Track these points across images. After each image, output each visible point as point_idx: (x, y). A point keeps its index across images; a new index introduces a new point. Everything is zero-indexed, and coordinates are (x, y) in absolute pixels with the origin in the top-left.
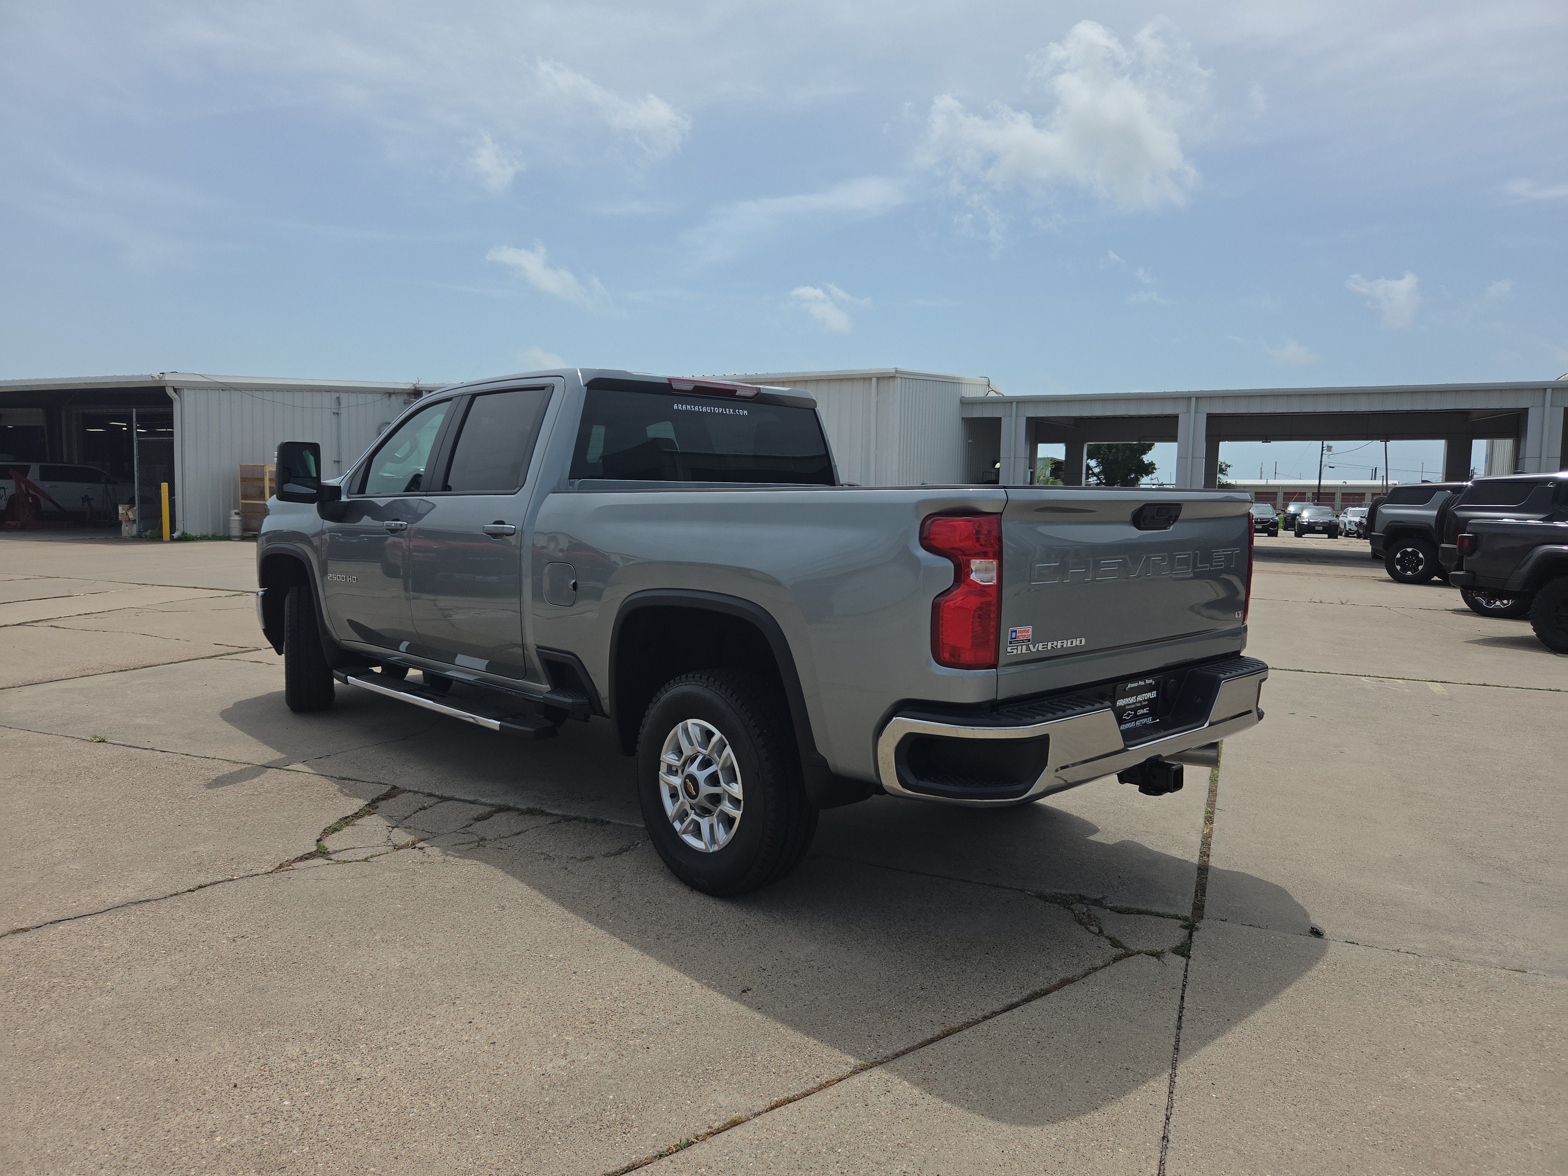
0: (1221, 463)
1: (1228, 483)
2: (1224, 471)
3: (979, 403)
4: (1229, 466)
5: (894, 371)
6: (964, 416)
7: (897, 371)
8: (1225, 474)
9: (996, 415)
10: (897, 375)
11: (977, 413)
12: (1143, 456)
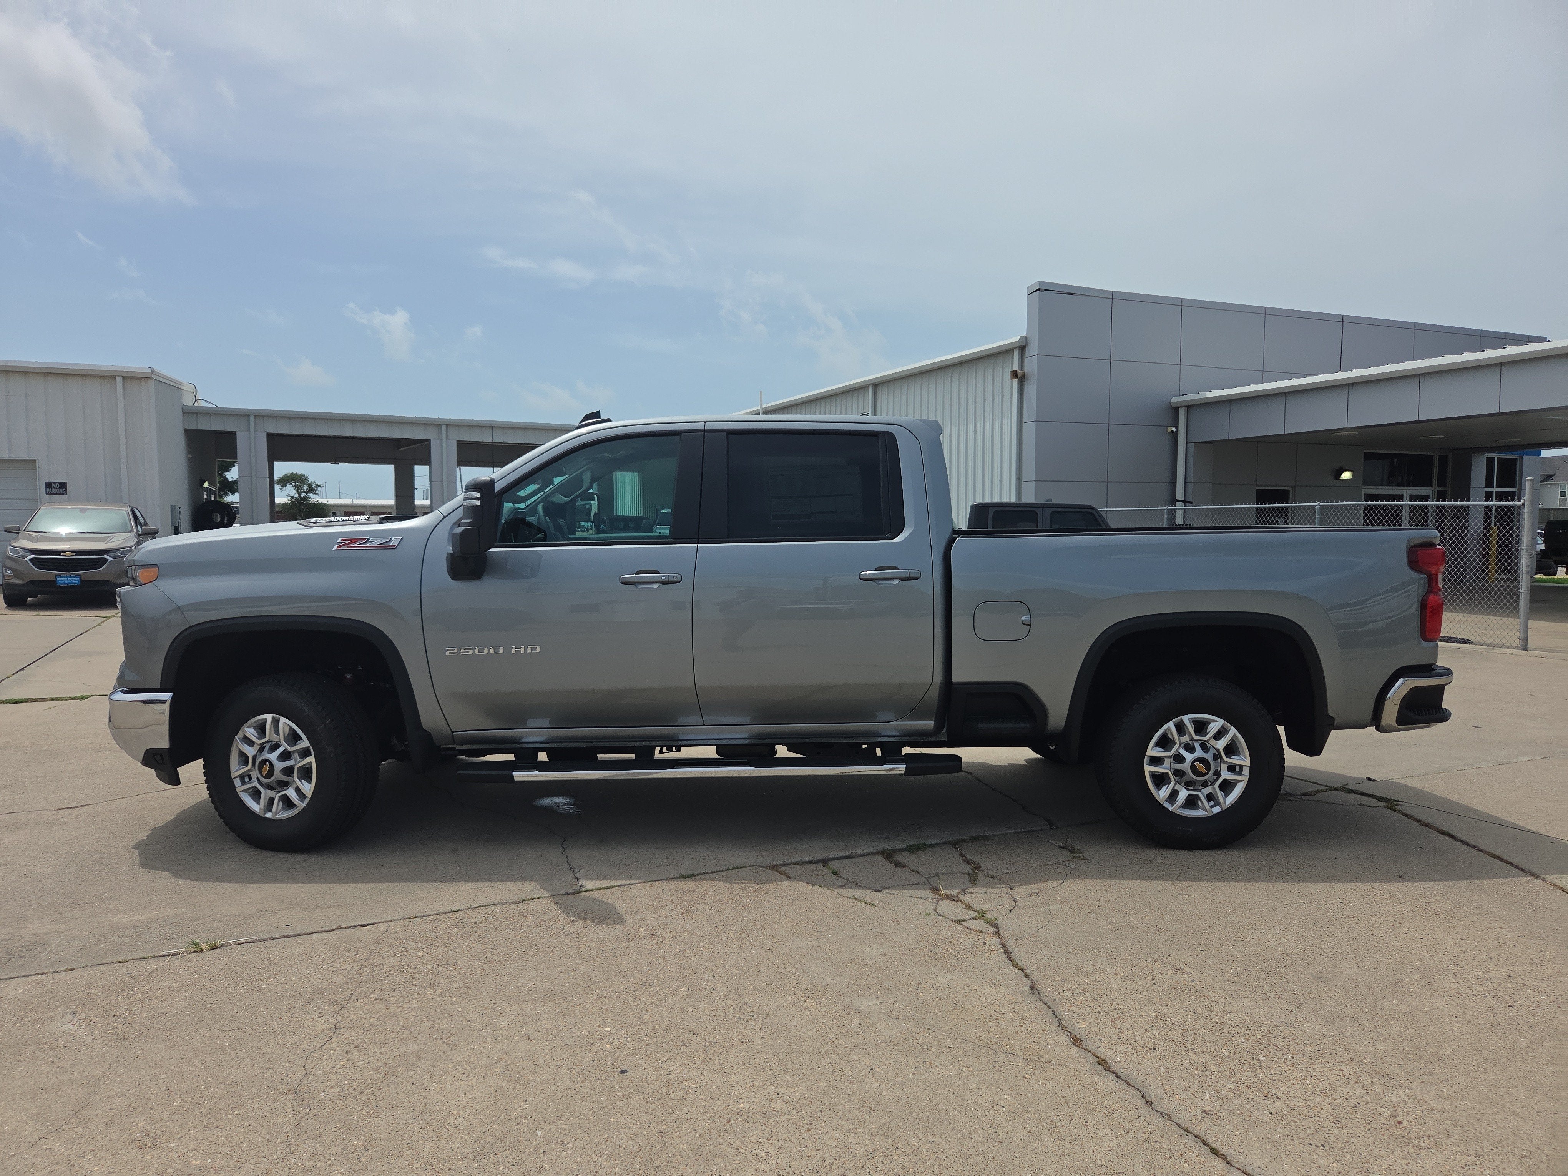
0: (311, 482)
1: (320, 502)
2: (314, 490)
3: (207, 413)
4: (320, 486)
5: (150, 371)
6: (187, 427)
7: (153, 372)
8: (315, 494)
9: (229, 429)
10: (153, 376)
11: (203, 425)
12: (227, 473)
